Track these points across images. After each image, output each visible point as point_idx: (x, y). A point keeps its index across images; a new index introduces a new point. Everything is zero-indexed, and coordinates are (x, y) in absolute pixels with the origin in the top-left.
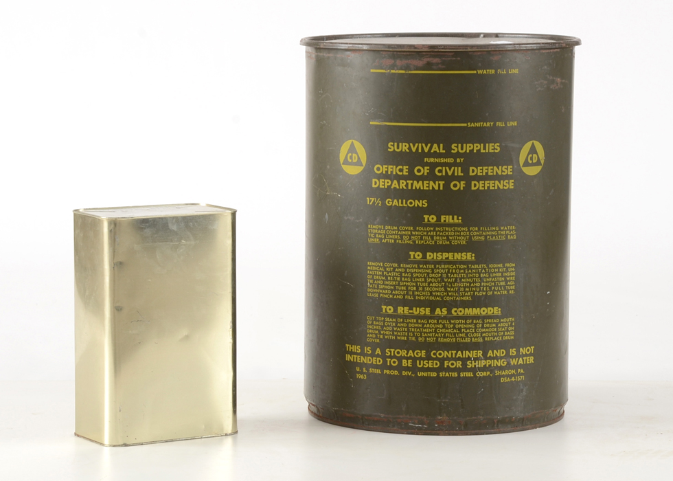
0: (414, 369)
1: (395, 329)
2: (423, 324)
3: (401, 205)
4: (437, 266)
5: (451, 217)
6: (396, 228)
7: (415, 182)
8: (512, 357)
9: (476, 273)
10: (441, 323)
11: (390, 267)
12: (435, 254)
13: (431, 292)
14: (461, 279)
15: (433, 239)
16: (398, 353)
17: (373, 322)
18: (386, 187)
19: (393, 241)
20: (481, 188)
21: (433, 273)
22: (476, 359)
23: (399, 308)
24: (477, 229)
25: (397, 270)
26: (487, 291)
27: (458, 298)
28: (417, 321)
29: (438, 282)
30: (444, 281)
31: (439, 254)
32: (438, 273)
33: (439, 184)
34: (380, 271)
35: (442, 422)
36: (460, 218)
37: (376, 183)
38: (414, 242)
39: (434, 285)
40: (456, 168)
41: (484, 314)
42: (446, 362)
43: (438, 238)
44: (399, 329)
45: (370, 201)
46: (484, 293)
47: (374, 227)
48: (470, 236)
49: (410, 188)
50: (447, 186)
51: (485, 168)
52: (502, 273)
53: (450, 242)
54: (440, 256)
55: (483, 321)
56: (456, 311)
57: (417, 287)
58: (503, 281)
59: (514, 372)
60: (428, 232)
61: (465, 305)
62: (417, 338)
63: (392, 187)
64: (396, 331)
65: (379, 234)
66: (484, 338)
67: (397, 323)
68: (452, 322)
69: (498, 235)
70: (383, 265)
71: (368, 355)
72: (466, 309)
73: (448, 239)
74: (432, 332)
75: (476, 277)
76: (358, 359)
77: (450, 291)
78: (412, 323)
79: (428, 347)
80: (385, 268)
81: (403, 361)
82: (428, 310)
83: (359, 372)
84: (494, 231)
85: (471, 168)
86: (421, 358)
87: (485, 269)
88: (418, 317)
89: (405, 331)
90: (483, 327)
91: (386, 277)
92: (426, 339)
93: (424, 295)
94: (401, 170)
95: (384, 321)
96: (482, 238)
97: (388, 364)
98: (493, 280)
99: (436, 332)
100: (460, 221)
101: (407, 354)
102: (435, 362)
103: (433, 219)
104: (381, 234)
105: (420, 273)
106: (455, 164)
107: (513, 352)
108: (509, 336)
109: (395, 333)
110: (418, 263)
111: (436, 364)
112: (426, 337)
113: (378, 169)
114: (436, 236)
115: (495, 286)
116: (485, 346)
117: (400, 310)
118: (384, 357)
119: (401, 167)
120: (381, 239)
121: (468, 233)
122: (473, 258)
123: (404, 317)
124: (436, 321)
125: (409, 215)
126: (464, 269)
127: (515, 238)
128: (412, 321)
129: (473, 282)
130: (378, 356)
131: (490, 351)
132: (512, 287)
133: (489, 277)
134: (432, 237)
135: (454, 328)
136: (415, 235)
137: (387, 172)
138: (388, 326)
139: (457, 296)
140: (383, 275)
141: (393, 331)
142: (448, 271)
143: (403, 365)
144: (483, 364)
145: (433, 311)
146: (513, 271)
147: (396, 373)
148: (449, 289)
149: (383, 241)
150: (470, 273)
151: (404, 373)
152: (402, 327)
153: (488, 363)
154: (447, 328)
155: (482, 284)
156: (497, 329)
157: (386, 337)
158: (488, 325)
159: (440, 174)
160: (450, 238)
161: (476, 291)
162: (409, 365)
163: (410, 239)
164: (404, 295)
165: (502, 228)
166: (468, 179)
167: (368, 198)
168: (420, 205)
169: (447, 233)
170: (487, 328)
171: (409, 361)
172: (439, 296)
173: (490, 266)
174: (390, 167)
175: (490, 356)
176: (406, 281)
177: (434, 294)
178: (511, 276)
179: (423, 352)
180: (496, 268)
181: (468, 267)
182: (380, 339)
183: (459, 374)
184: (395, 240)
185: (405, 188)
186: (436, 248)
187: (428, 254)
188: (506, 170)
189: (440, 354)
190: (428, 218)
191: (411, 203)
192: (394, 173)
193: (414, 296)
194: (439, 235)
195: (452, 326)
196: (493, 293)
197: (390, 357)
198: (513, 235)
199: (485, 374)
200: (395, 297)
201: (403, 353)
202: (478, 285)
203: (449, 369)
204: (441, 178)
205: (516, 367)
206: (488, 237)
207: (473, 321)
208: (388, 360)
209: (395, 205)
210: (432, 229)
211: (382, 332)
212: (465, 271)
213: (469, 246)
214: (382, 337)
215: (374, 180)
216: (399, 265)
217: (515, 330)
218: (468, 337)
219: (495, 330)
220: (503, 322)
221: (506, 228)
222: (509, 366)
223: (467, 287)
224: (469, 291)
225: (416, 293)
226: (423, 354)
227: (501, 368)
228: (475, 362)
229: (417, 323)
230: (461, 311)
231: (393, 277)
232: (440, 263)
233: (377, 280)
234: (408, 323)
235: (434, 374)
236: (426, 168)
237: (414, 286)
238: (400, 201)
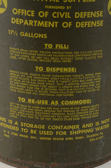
0: (38, 135)
1: (26, 111)
2: (44, 110)
3: (30, 36)
4: (53, 76)
5: (62, 45)
6: (27, 51)
7: (39, 22)
8: (97, 127)
9: (77, 80)
10: (54, 110)
11: (23, 74)
12: (51, 68)
13: (49, 91)
14: (67, 83)
15: (50, 59)
16: (28, 125)
17: (13, 106)
18: (20, 24)
19: (25, 59)
20: (82, 27)
21: (50, 80)
22: (75, 130)
23: (29, 99)
24: (78, 52)
25: (27, 77)
26: (83, 90)
27: (65, 95)
28: (40, 108)
29: (53, 85)
30: (56, 85)
31: (54, 69)
32: (53, 80)
33: (55, 24)
34: (17, 76)
35: (54, 166)
36: (68, 46)
37: (14, 21)
38: (38, 60)
39: (51, 87)
40: (66, 13)
41: (81, 103)
42: (57, 132)
43: (53, 58)
44: (28, 112)
45: (11, 32)
46: (82, 92)
47: (13, 49)
48: (74, 57)
49: (35, 25)
50: (60, 25)
51: (85, 13)
52: (93, 79)
53: (61, 61)
54: (54, 70)
55: (80, 108)
56: (64, 103)
57: (40, 88)
58: (93, 84)
59: (97, 135)
60: (47, 54)
61: (69, 99)
62: (39, 117)
63: (24, 24)
64: (27, 113)
65: (16, 54)
66: (80, 117)
67: (27, 108)
68: (61, 109)
69: (91, 56)
70: (19, 73)
71: (10, 124)
72: (70, 101)
73: (60, 59)
74: (49, 115)
75: (76, 82)
76: (5, 126)
77: (60, 91)
78: (36, 109)
79: (46, 123)
80: (20, 75)
81: (31, 130)
82: (46, 102)
83: (5, 133)
84: (89, 53)
85: (76, 13)
86: (42, 130)
87: (83, 77)
88: (41, 106)
89: (32, 113)
90: (80, 111)
91: (21, 80)
92: (45, 119)
93: (44, 93)
94: (30, 13)
95: (20, 106)
96: (82, 59)
97: (22, 131)
98: (87, 83)
99: (51, 115)
100: (68, 48)
101: (33, 126)
102: (50, 132)
103: (50, 46)
104: (18, 54)
105: (42, 79)
106: (66, 10)
107: (97, 123)
108: (96, 115)
109: (27, 114)
110: (41, 73)
111: (51, 133)
112: (45, 118)
113: (15, 11)
114: (53, 57)
115: (88, 87)
116: (81, 122)
117: (29, 101)
118: (19, 126)
119: (29, 11)
120: (17, 57)
121: (73, 55)
122: (75, 71)
123: (32, 105)
124: (51, 108)
125: (35, 43)
126: (70, 78)
127: (102, 57)
128: (37, 107)
129: (75, 85)
130: (16, 126)
131: (84, 125)
132: (98, 87)
133: (85, 82)
134: (50, 58)
135: (62, 112)
136: (39, 56)
137: (21, 14)
138: (22, 109)
139: (64, 94)
140: (19, 79)
141: (25, 112)
142: (60, 79)
143: (31, 133)
144: (79, 132)
145: (49, 102)
146: (99, 77)
147: (27, 137)
148: (60, 90)
149: (19, 58)
150: (73, 80)
151: (32, 137)
152: (31, 110)
153: (82, 131)
154: (58, 113)
155: (81, 86)
156: (89, 112)
157: (21, 116)
158: (83, 110)
159: (55, 17)
160: (61, 58)
161: (77, 90)
162: (35, 133)
163: (36, 58)
164: (32, 92)
165: (94, 52)
166: (74, 20)
167: (9, 30)
168: (42, 37)
169: (59, 56)
170: (82, 112)
171: (35, 131)
172: (53, 94)
173: (86, 75)
174: (23, 10)
175: (84, 128)
176: (33, 84)
177: (50, 92)
178: (98, 80)
179: (43, 126)
180: (89, 76)
181: (72, 76)
182: (18, 116)
183: (65, 139)
184: (26, 58)
185: (32, 25)
186: (52, 65)
187: (47, 68)
188: (99, 14)
189: (54, 127)
190: (47, 46)
191: (36, 35)
192: (25, 15)
193: (38, 93)
194: (54, 57)
195: (61, 111)
196: (87, 91)
197: (23, 127)
198: (101, 55)
199: (80, 138)
200: (26, 93)
201: (31, 126)
202: (78, 87)
203: (59, 136)
204: (56, 20)
205: (99, 132)
206: (85, 58)
207: (74, 108)
208: (22, 129)
209: (26, 36)
210: (50, 53)
211: (19, 113)
212: (70, 79)
213: (73, 64)
214: (18, 115)
215: (12, 19)
216: (29, 74)
217: (99, 111)
218: (71, 117)
219: (87, 112)
220: (92, 108)
221: (97, 52)
222: (95, 132)
223: (71, 88)
224: (72, 91)
225: (39, 91)
226: (43, 127)
227: (90, 134)
228: (75, 132)
229: (40, 109)
230: (67, 103)
231: (25, 81)
232: (54, 74)
233: (15, 82)
234: (34, 109)
235: (50, 139)
236: (46, 12)
237: (38, 87)
238: (29, 33)
